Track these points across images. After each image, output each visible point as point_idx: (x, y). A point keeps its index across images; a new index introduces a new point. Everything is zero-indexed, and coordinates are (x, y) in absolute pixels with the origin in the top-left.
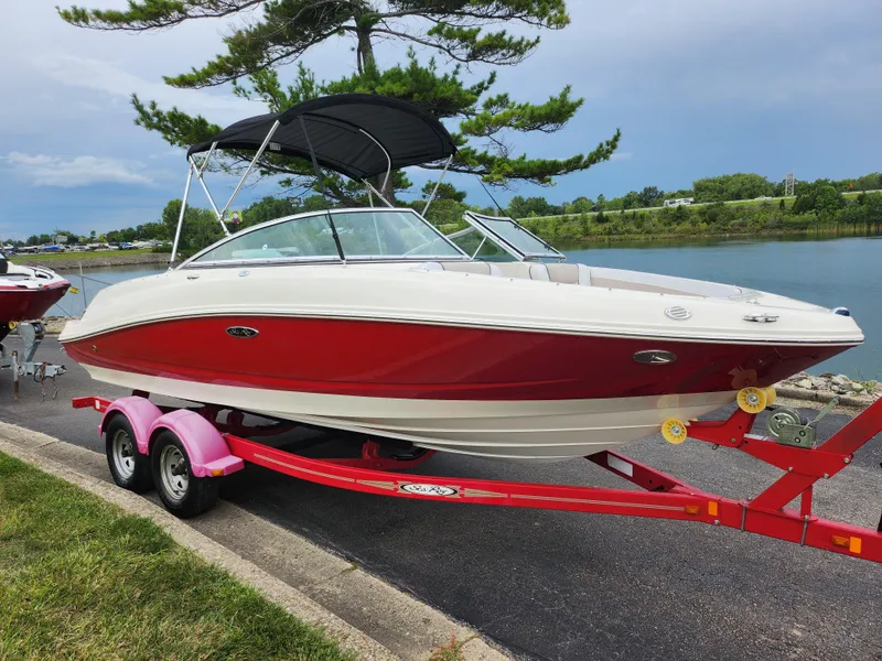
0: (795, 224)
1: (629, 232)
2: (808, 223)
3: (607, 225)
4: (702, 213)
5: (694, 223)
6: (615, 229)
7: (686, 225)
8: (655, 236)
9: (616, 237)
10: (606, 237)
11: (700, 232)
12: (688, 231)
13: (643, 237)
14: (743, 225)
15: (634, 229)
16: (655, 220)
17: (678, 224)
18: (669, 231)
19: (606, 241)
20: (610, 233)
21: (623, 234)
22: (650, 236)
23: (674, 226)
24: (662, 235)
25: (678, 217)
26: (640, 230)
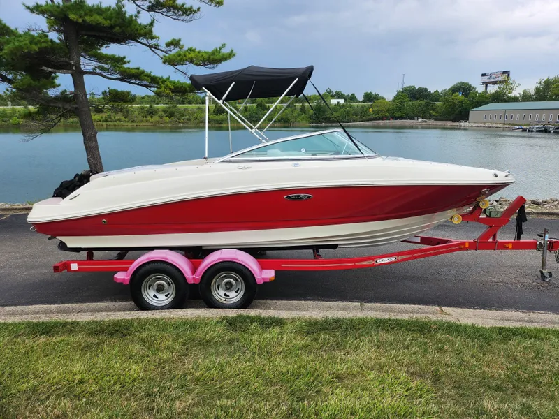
0: (217, 120)
1: (120, 120)
2: (222, 121)
3: (104, 115)
4: (164, 111)
5: (161, 117)
6: (110, 118)
7: (156, 118)
8: (138, 124)
9: (112, 123)
10: (104, 123)
11: (166, 123)
12: (158, 122)
13: (130, 124)
14: (189, 120)
15: (123, 118)
16: (136, 113)
17: (151, 117)
18: (147, 121)
19: (105, 126)
20: (106, 121)
21: (116, 121)
22: (135, 124)
23: (149, 118)
24: (141, 124)
25: (151, 113)
26: (127, 119)
